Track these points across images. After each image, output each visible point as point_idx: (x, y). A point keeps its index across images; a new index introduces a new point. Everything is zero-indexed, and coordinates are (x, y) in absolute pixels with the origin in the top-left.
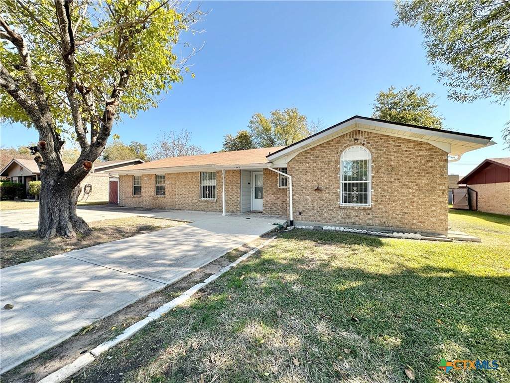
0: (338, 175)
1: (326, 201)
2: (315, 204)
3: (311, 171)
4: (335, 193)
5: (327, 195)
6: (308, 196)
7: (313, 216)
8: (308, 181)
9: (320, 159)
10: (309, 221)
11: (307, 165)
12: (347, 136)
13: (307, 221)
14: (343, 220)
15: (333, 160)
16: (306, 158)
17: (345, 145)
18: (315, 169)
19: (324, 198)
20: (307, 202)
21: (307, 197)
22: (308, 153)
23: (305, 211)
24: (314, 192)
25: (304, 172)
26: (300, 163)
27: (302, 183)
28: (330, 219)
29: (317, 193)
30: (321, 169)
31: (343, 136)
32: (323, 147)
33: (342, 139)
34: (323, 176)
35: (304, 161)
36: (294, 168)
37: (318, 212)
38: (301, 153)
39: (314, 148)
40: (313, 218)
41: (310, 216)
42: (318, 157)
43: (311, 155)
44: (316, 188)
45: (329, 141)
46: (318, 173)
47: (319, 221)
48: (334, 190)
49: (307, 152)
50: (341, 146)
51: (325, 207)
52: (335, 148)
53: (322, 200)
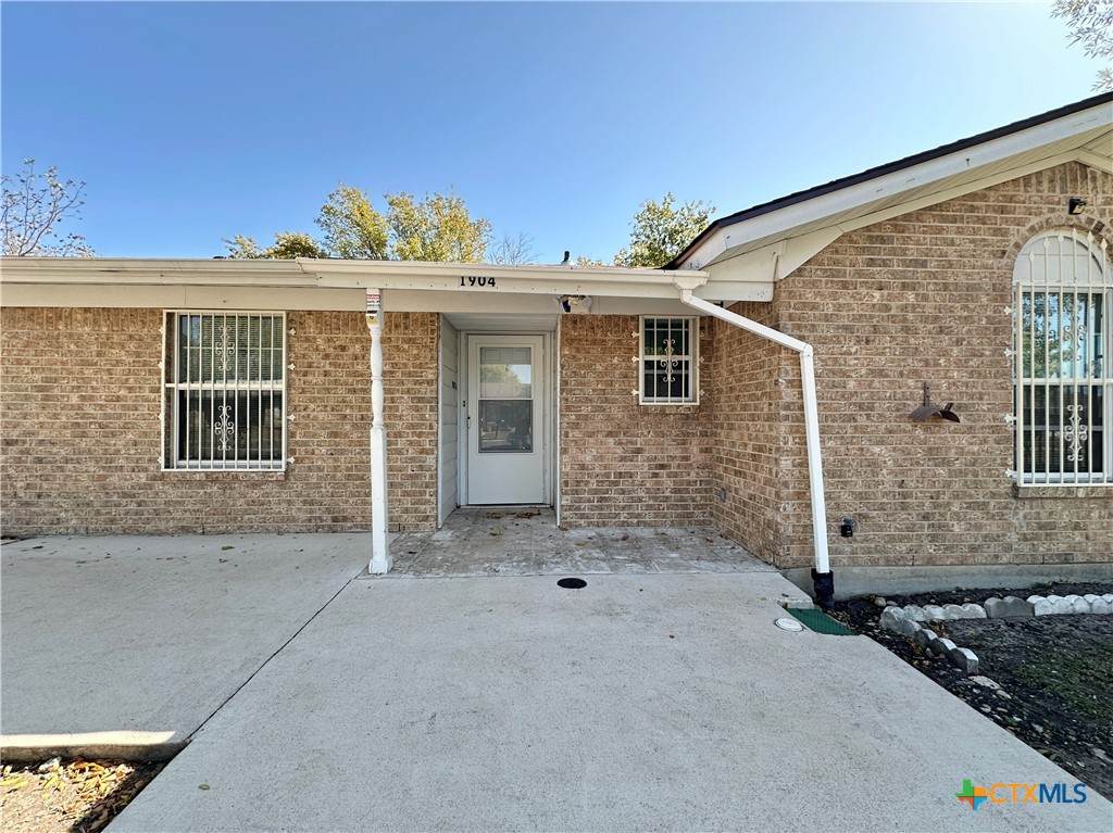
0: (1008, 352)
1: (957, 465)
2: (911, 485)
3: (893, 328)
4: (995, 429)
5: (964, 440)
6: (881, 442)
7: (902, 539)
8: (881, 373)
9: (934, 275)
10: (888, 563)
11: (877, 294)
12: (1039, 183)
13: (875, 563)
14: (1026, 548)
15: (987, 284)
16: (871, 263)
17: (1034, 221)
18: (910, 316)
19: (952, 454)
20: (875, 474)
21: (877, 449)
22: (882, 240)
23: (865, 517)
24: (909, 426)
25: (864, 329)
26: (845, 285)
27: (851, 384)
28: (973, 549)
29: (919, 432)
30: (936, 319)
31: (1027, 179)
32: (945, 219)
33: (1021, 194)
34: (945, 353)
35: (860, 274)
36: (814, 307)
37: (925, 517)
38: (847, 237)
39: (907, 217)
40: (903, 547)
41: (892, 539)
42: (924, 264)
43: (893, 252)
44: (914, 405)
45: (973, 196)
46: (923, 340)
47: (930, 561)
48: (989, 415)
49: (874, 236)
50: (1019, 223)
51: (956, 497)
52: (997, 232)
53: (945, 462)
